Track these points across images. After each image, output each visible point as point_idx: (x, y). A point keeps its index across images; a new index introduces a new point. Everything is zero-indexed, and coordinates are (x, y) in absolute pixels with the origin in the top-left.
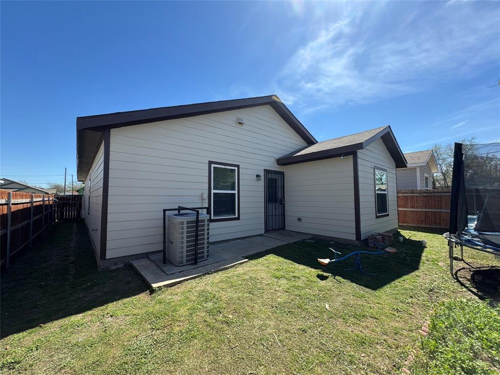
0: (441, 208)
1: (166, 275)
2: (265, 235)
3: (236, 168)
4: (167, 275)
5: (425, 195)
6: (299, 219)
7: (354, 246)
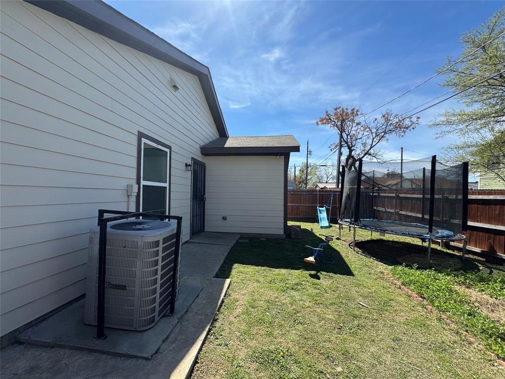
0: (301, 203)
1: (144, 361)
2: (191, 240)
3: (168, 150)
4: (147, 359)
5: (292, 193)
6: (224, 218)
7: (282, 239)
